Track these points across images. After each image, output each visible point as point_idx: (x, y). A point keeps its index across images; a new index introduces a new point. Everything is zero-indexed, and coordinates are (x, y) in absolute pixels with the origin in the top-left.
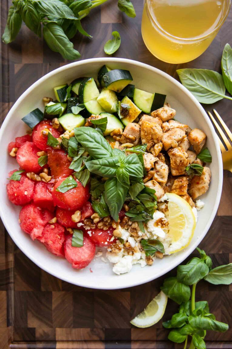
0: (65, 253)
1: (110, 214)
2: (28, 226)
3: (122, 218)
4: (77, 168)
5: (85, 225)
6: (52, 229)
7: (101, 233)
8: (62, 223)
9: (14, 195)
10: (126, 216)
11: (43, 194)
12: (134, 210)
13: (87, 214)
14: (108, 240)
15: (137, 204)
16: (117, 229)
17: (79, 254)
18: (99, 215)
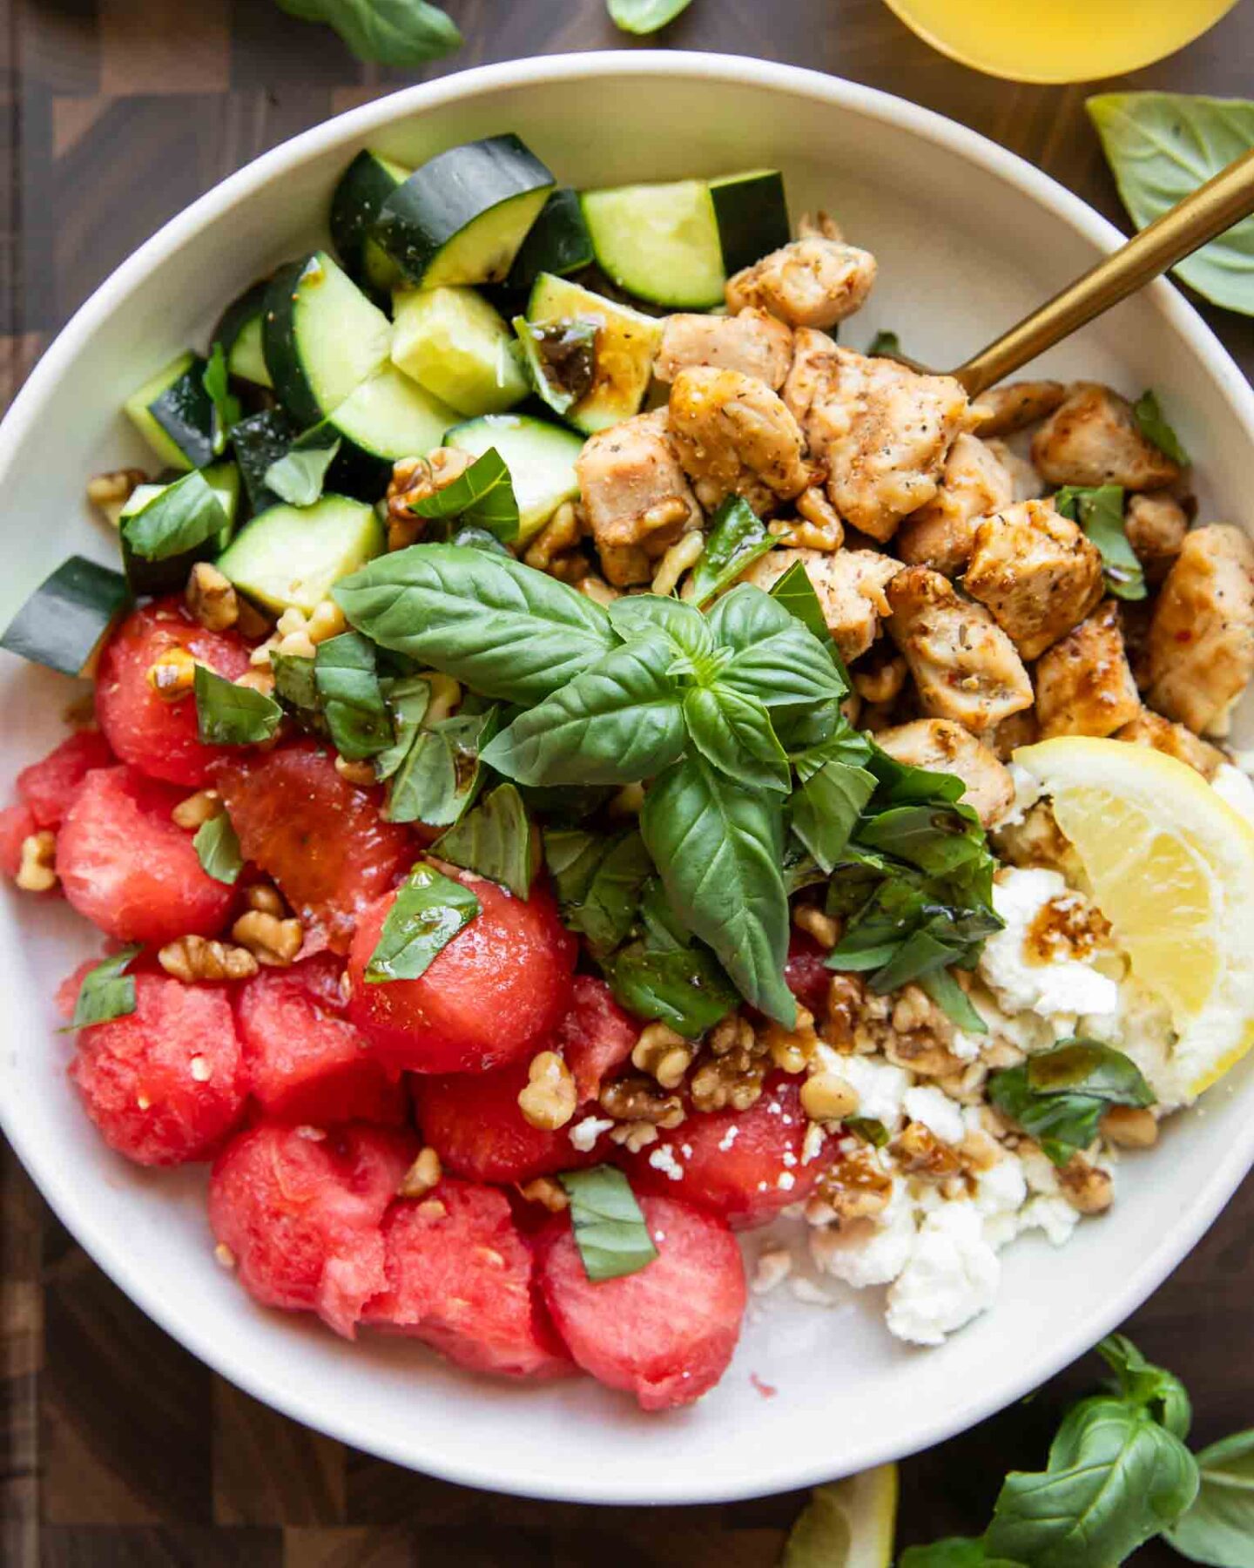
0: (569, 1339)
1: (736, 993)
2: (288, 1263)
3: (816, 997)
4: (436, 802)
5: (620, 1122)
6: (436, 1226)
7: (733, 1131)
8: (480, 1165)
9: (137, 1110)
10: (834, 973)
11: (304, 1041)
12: (869, 921)
13: (604, 1054)
14: (790, 1159)
15: (875, 880)
16: (813, 1074)
17: (655, 1313)
18: (674, 1027)
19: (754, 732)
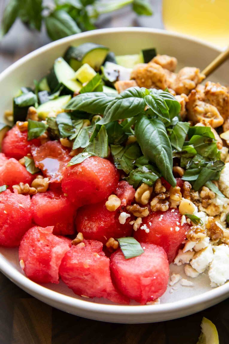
4: (84, 143)
6: (83, 249)
7: (162, 216)
10: (184, 181)
13: (128, 193)
14: (178, 223)
19: (160, 102)
